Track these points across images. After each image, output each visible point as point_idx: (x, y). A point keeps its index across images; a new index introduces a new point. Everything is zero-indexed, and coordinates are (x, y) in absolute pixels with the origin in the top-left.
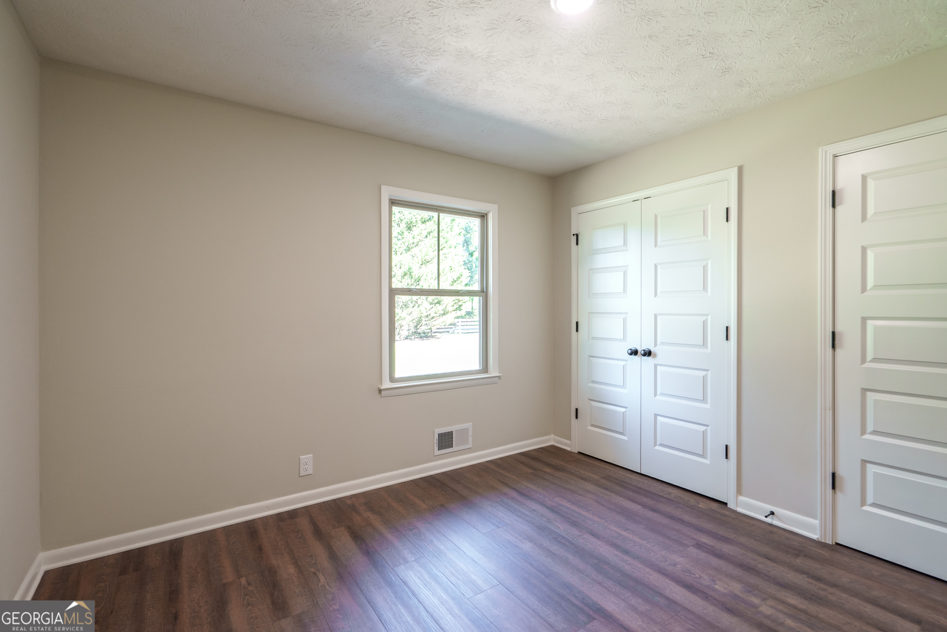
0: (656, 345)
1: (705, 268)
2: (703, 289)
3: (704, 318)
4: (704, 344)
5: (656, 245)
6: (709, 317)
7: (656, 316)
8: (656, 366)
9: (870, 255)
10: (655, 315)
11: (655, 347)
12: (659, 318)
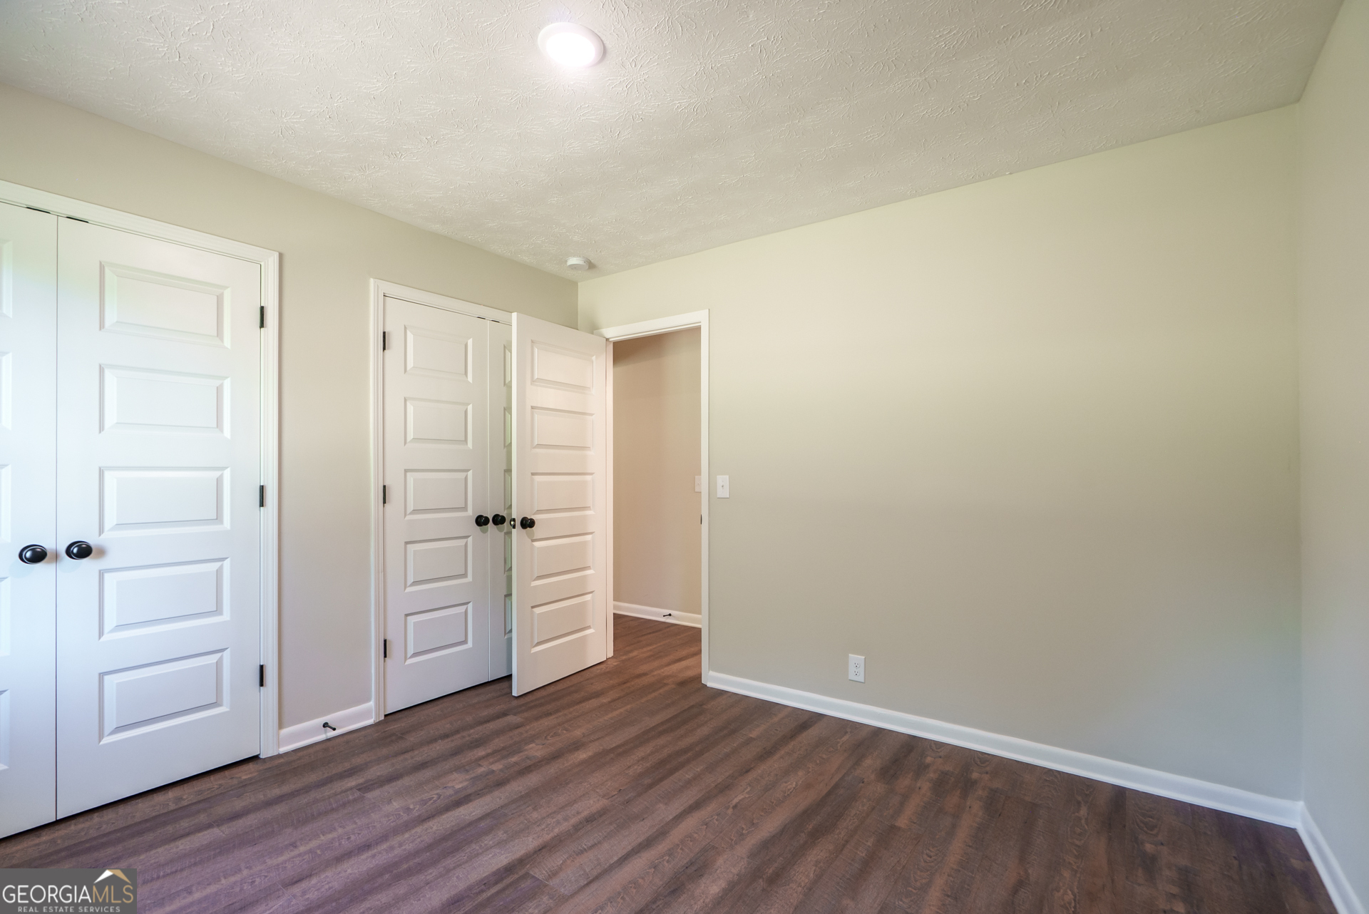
0: (101, 531)
1: (219, 390)
2: (216, 426)
3: (218, 474)
4: (218, 518)
5: (102, 326)
6: (227, 474)
7: (101, 473)
8: (101, 574)
9: (410, 408)
10: (100, 469)
11: (100, 535)
12: (107, 474)
